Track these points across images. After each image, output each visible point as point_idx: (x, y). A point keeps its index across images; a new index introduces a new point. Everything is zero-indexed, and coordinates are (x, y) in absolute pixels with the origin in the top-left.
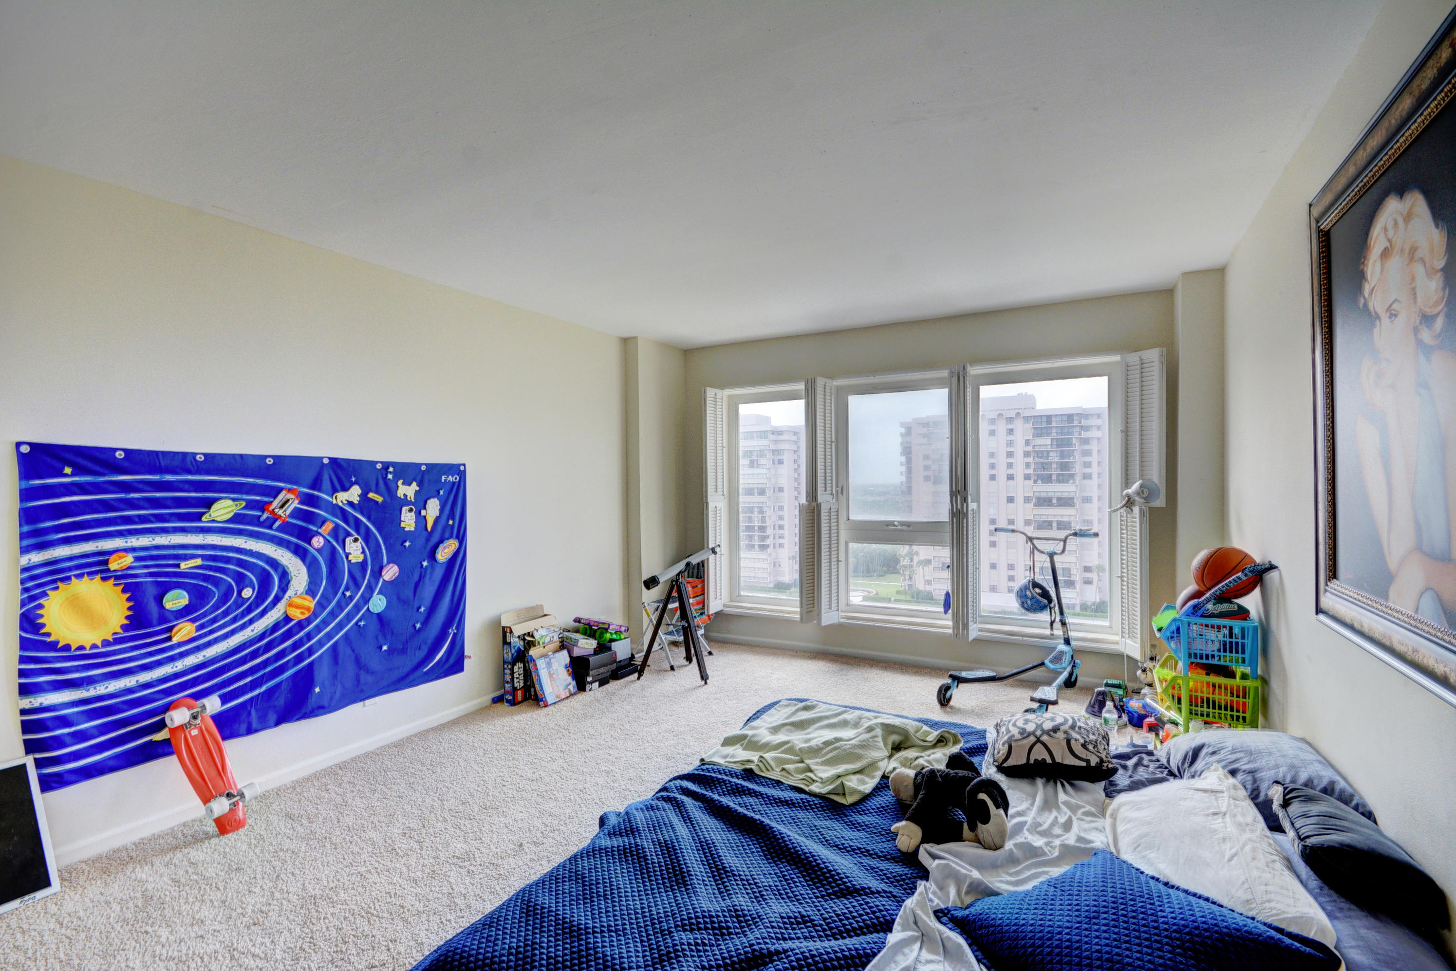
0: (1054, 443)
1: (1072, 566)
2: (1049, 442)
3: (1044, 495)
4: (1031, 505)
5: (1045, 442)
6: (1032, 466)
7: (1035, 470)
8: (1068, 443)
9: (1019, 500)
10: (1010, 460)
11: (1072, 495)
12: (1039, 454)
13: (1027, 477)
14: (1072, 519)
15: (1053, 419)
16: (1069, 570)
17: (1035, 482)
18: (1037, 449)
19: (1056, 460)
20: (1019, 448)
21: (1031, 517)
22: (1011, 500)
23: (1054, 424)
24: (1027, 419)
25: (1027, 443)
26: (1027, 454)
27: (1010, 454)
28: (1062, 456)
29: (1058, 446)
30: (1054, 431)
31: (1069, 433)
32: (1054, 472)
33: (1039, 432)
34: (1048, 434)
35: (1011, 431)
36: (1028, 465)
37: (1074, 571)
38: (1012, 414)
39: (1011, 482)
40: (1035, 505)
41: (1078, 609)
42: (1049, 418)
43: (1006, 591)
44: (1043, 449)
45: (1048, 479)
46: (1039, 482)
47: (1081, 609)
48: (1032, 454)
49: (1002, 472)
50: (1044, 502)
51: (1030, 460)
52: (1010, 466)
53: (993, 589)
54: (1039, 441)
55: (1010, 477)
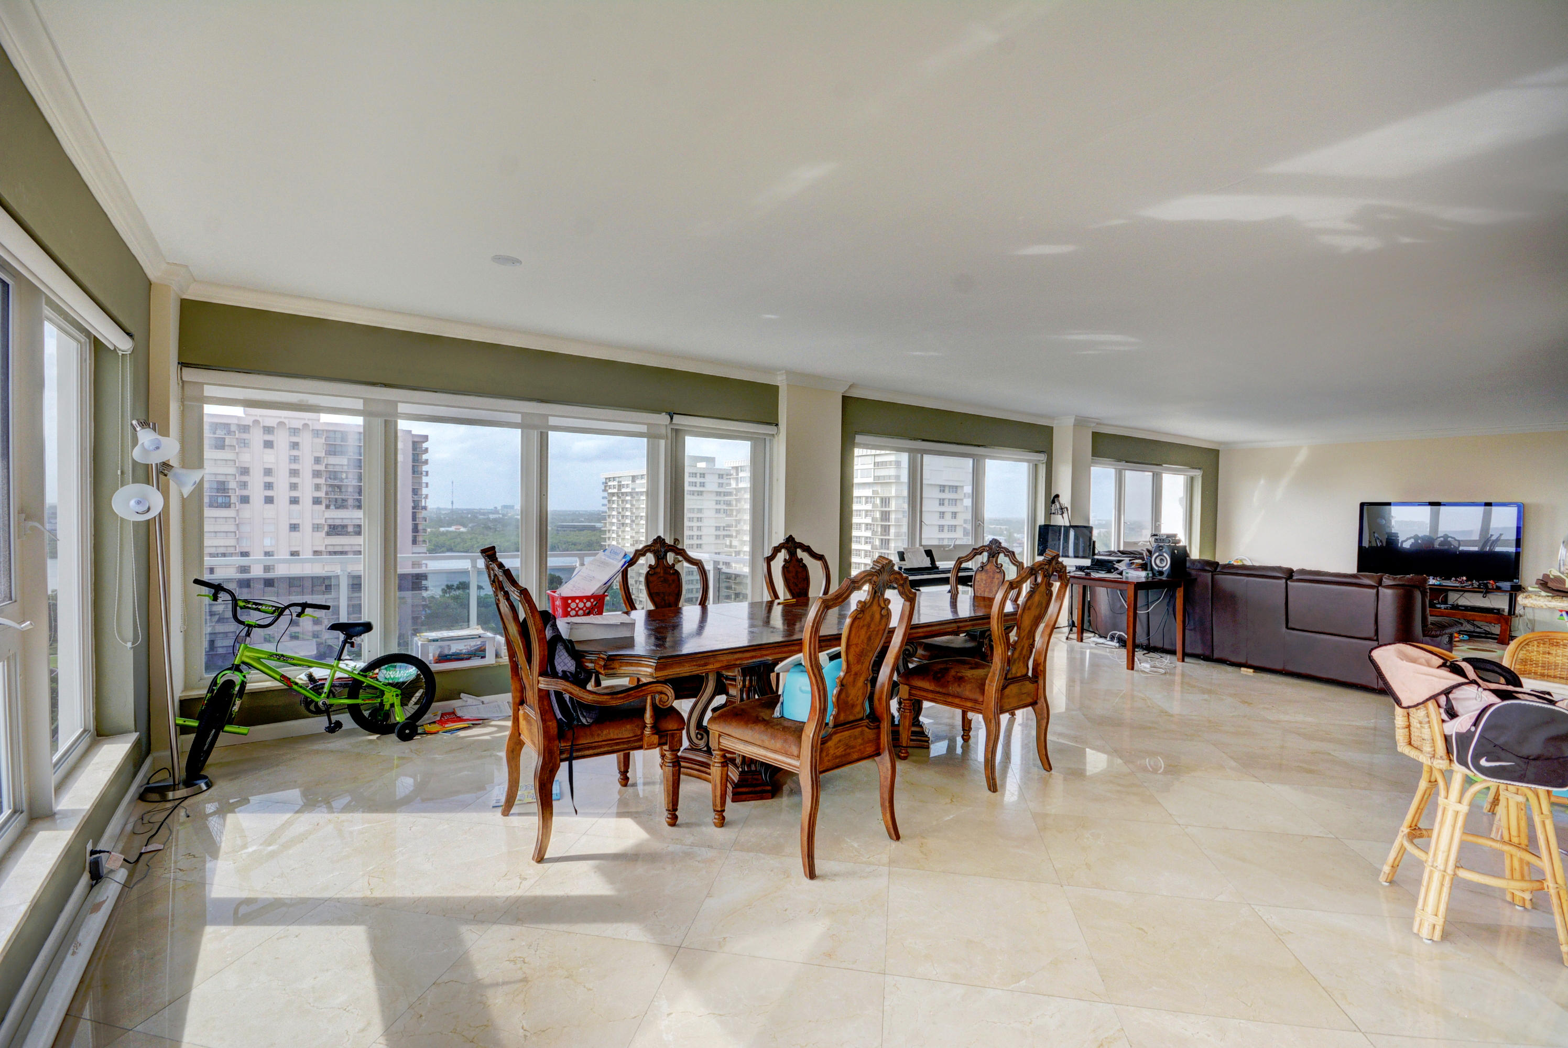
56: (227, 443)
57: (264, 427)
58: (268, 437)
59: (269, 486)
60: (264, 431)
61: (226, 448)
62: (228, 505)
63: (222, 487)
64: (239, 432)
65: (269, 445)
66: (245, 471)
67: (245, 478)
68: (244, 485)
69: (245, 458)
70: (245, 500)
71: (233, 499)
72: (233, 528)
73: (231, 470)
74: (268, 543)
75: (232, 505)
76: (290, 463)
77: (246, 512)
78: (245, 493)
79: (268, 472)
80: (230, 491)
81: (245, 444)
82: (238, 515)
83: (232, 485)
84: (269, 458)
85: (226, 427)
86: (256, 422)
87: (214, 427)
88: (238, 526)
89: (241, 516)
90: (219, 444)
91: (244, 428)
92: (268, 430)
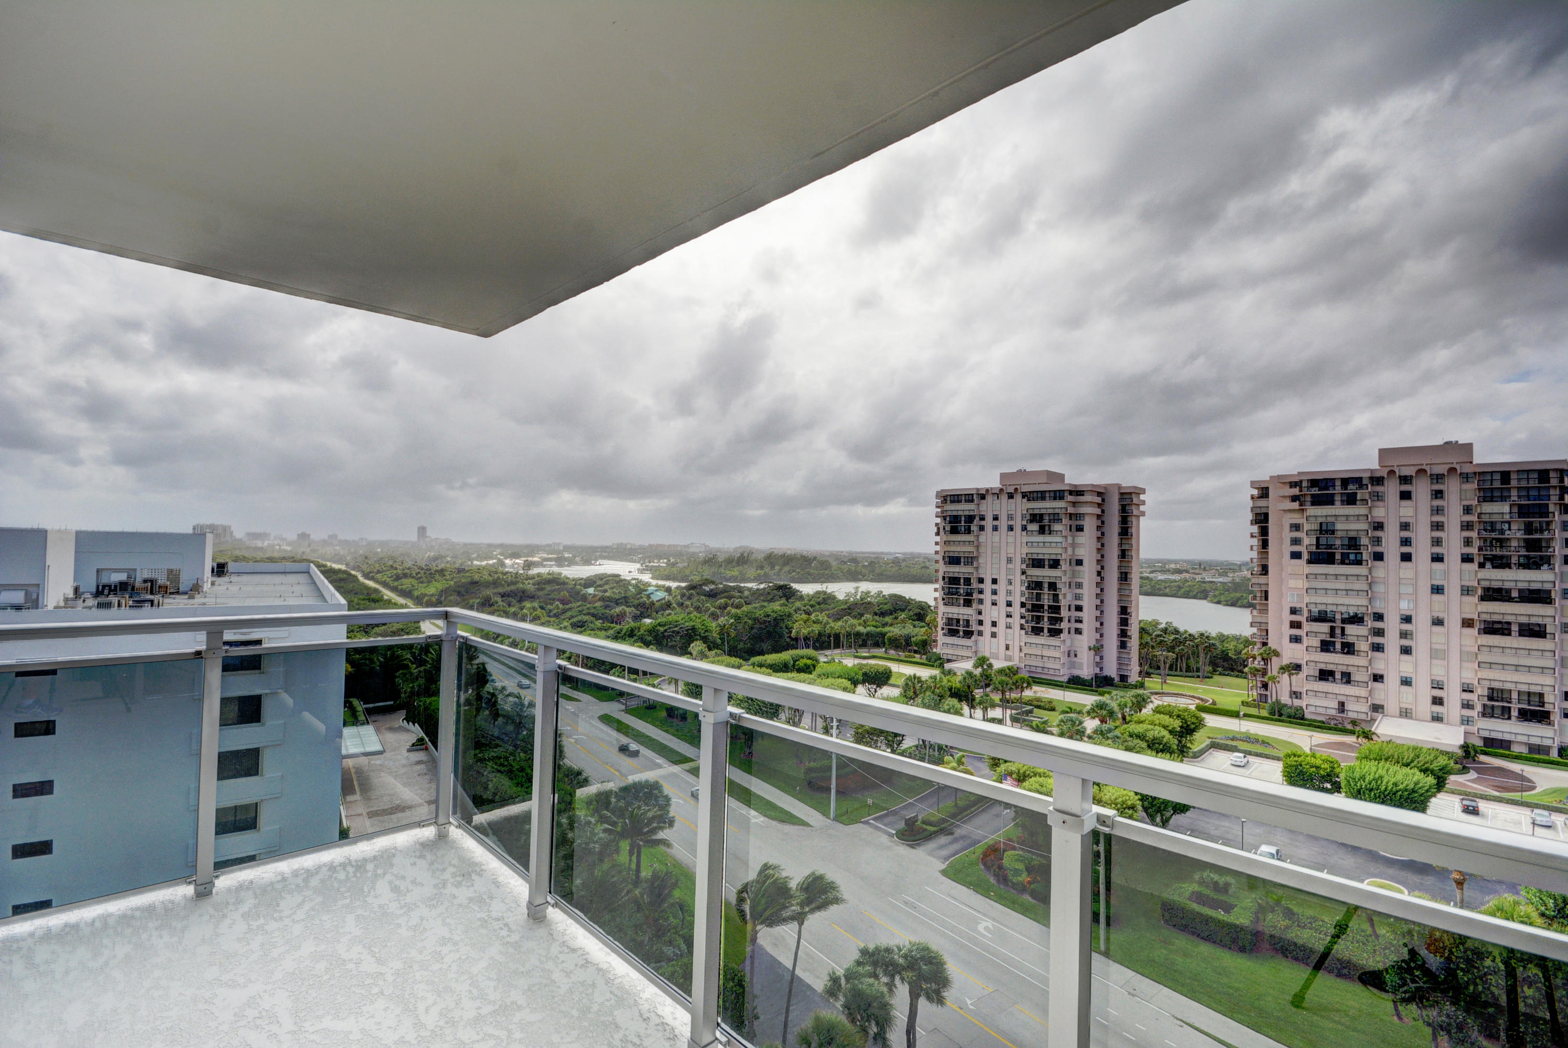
0: (1515, 510)
1: (1546, 690)
2: (1506, 508)
3: (1496, 585)
4: (1475, 599)
5: (1500, 509)
6: (1477, 543)
7: (1480, 549)
8: (1543, 511)
9: (1453, 590)
10: (1437, 534)
11: (1547, 586)
12: (1491, 526)
13: (1467, 559)
14: (1548, 621)
15: (1514, 476)
16: (1541, 695)
17: (1481, 566)
18: (1485, 518)
19: (1519, 535)
20: (1454, 517)
21: (1476, 617)
22: (1437, 590)
23: (1514, 483)
24: (1465, 477)
25: (1467, 510)
26: (1467, 526)
27: (1438, 526)
28: (1529, 529)
29: (1521, 515)
30: (1514, 493)
31: (1539, 497)
32: (1515, 550)
33: (1488, 496)
34: (1503, 499)
35: (1438, 494)
36: (1468, 542)
37: (1548, 698)
38: (1442, 469)
39: (1437, 566)
40: (1483, 599)
41: (1554, 755)
42: (1505, 476)
43: (1429, 718)
44: (1495, 518)
45: (1501, 563)
46: (1488, 565)
47: (1560, 755)
48: (1477, 527)
49: (1422, 549)
50: (1493, 594)
51: (1474, 534)
52: (1437, 542)
53: (1405, 714)
54: (1488, 508)
55: (1437, 558)
56: (1359, 497)
57: (1400, 477)
58: (1406, 488)
59: (1406, 542)
60: (1400, 480)
61: (1358, 503)
62: (1359, 562)
63: (1353, 543)
64: (1372, 485)
65: (1406, 496)
66: (1379, 526)
67: (1378, 533)
68: (1378, 541)
69: (1379, 513)
70: (1379, 557)
71: (1364, 557)
72: (1365, 587)
73: (1364, 526)
74: (1405, 606)
75: (1364, 563)
76: (1432, 515)
77: (1380, 570)
78: (1378, 549)
79: (1405, 526)
80: (1362, 548)
81: (1378, 497)
82: (1370, 573)
83: (1364, 541)
84: (1406, 510)
85: (1358, 481)
86: (1392, 472)
87: (1345, 482)
88: (1370, 585)
89: (1374, 574)
90: (1351, 500)
91: (1377, 480)
92: (1405, 480)
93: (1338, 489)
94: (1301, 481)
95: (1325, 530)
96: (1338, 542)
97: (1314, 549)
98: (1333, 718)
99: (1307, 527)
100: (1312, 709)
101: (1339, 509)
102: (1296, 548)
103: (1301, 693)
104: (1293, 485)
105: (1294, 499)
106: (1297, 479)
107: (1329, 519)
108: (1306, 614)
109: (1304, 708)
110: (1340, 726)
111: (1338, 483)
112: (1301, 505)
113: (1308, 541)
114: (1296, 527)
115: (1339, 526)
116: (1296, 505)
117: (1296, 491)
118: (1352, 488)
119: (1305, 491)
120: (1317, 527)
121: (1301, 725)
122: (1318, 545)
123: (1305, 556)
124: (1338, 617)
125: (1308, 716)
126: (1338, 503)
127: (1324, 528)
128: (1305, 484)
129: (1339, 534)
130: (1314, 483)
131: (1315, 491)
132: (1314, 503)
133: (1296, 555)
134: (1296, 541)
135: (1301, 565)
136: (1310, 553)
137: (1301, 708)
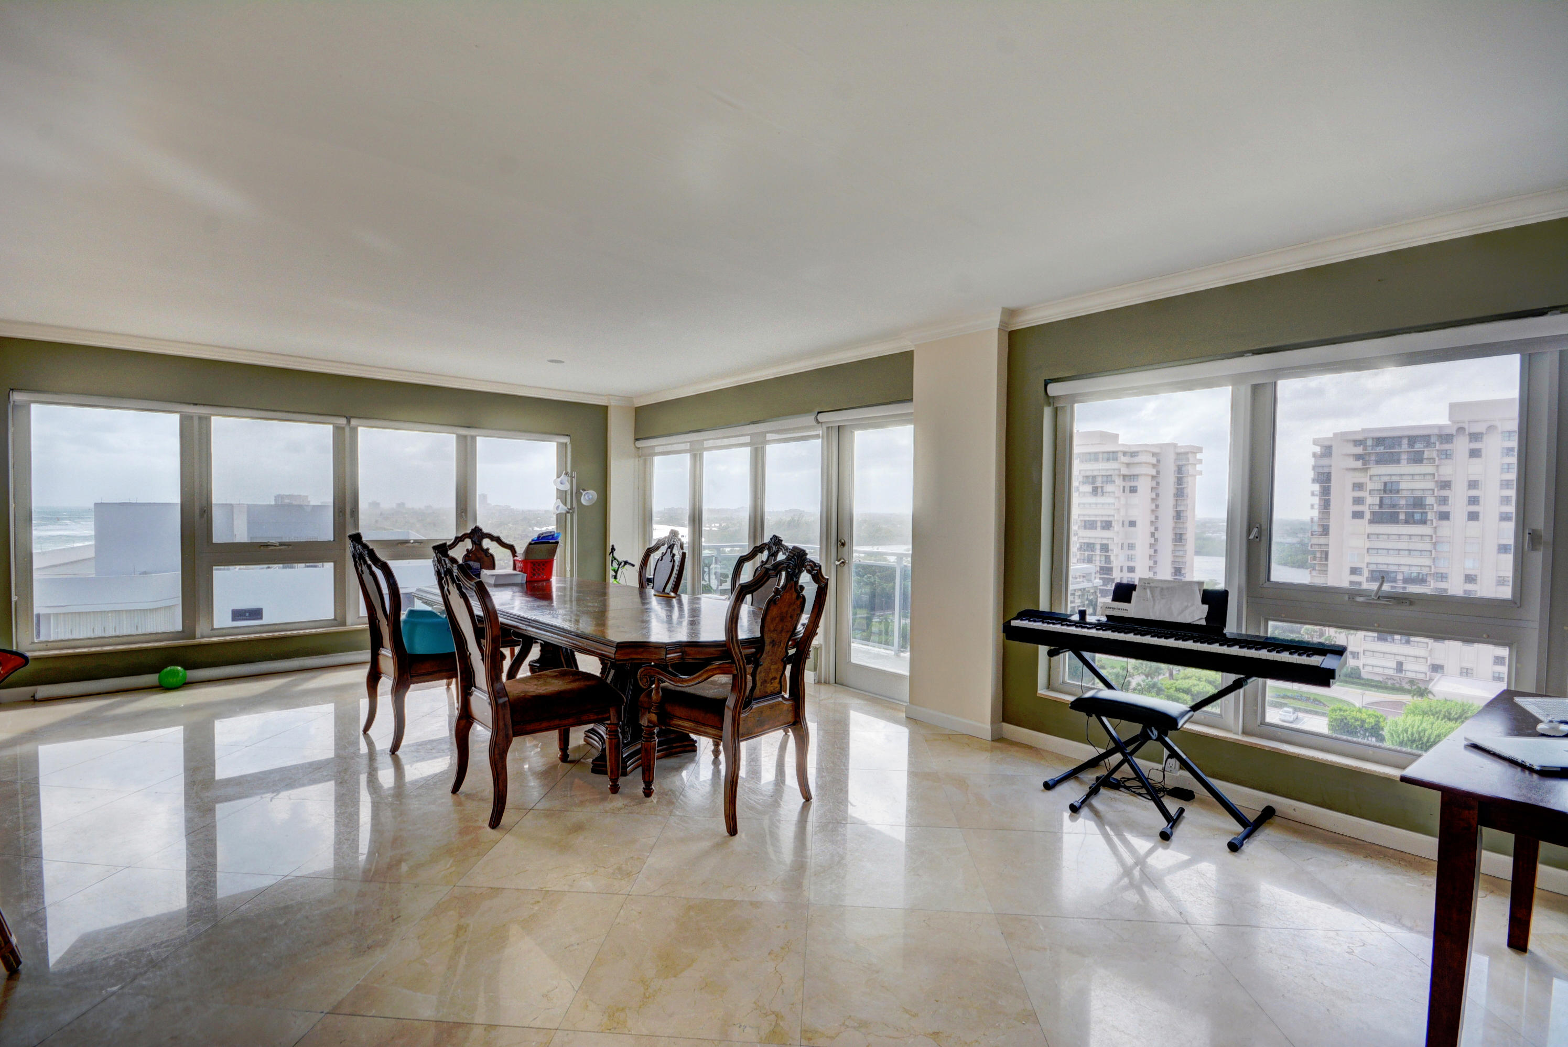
56: (1425, 456)
57: (1470, 434)
58: (1475, 445)
59: (1473, 501)
60: (1470, 438)
61: (1425, 461)
62: (1423, 522)
63: (1419, 503)
64: (1441, 443)
65: (1475, 453)
66: (1446, 485)
67: (1444, 493)
68: (1444, 500)
69: (1446, 471)
70: (1445, 516)
71: (1430, 516)
72: (1428, 546)
73: (1431, 485)
74: (1470, 566)
75: (1429, 522)
76: (1502, 473)
77: (1445, 529)
78: (1444, 509)
79: (1473, 485)
80: (1427, 507)
81: (1447, 455)
82: (1435, 532)
83: (1430, 500)
84: (1475, 469)
85: (1426, 439)
86: (1461, 430)
87: (1412, 440)
88: (1435, 544)
89: (1438, 534)
90: (1417, 458)
91: (1447, 438)
92: (1475, 437)
93: (1405, 446)
94: (1366, 439)
95: (1389, 488)
96: (1403, 502)
97: (1377, 509)
98: (1391, 678)
99: (1370, 486)
100: (1368, 669)
101: (1405, 468)
102: (1358, 508)
103: (1358, 653)
104: (1357, 443)
105: (1358, 457)
106: (1360, 437)
107: (1394, 479)
108: (1366, 574)
109: (1361, 667)
110: (1398, 685)
111: (1405, 441)
112: (1364, 464)
113: (1372, 500)
114: (1358, 486)
115: (1403, 486)
116: (1359, 464)
117: (1359, 450)
118: (1419, 446)
119: (1370, 450)
120: (1381, 487)
121: (1357, 684)
122: (1381, 505)
123: (1368, 516)
124: (1400, 577)
125: (1364, 675)
126: (1404, 462)
127: (1388, 487)
128: (1369, 443)
129: (1405, 494)
130: (1379, 441)
131: (1381, 449)
132: (1378, 462)
133: (1357, 515)
134: (1358, 501)
135: (1363, 526)
136: (1373, 513)
137: (1358, 667)
